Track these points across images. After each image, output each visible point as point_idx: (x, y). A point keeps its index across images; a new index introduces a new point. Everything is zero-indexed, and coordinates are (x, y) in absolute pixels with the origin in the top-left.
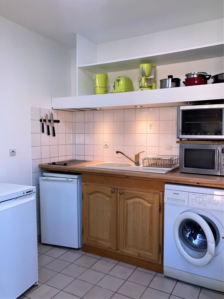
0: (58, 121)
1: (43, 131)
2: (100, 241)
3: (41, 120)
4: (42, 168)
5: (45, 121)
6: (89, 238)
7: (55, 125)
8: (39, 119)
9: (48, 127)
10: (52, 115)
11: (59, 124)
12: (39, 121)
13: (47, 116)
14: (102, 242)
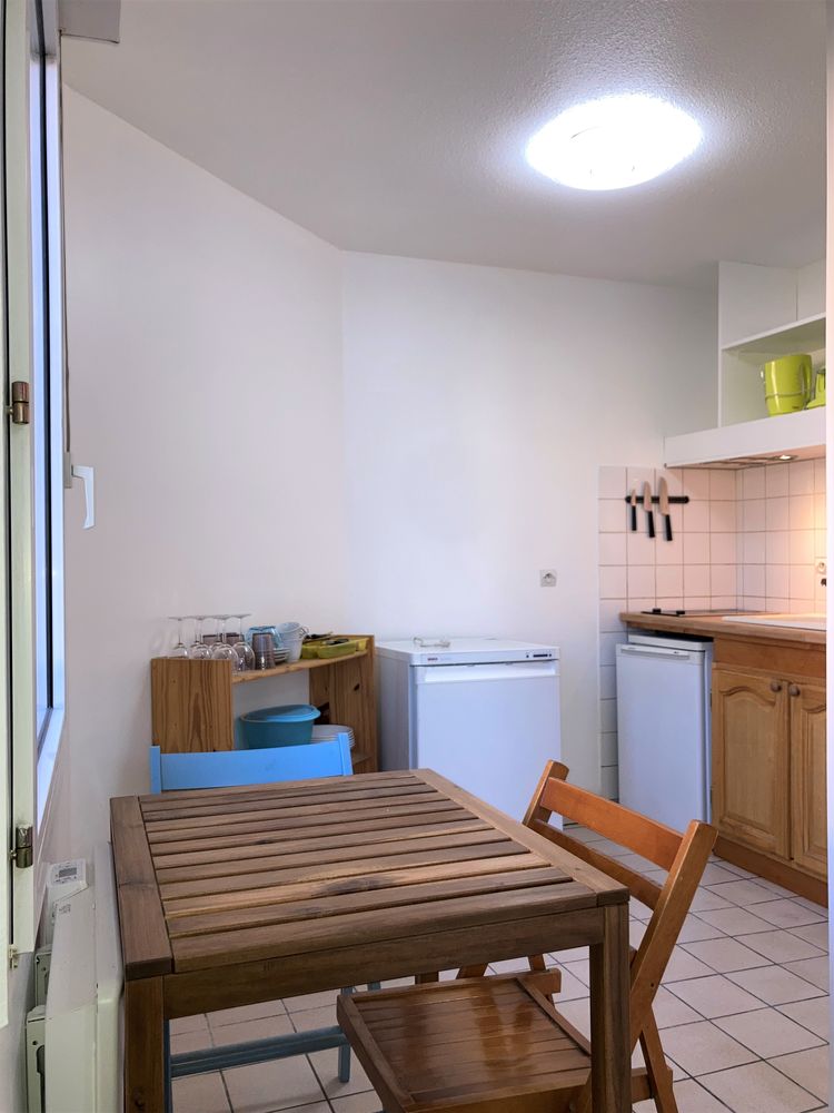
0: (685, 500)
1: (634, 528)
2: (748, 828)
3: (628, 500)
4: (629, 624)
5: (640, 500)
6: (726, 819)
7: (675, 511)
8: (624, 496)
9: (650, 515)
10: (663, 483)
11: (686, 506)
12: (624, 502)
13: (646, 486)
14: (755, 832)
